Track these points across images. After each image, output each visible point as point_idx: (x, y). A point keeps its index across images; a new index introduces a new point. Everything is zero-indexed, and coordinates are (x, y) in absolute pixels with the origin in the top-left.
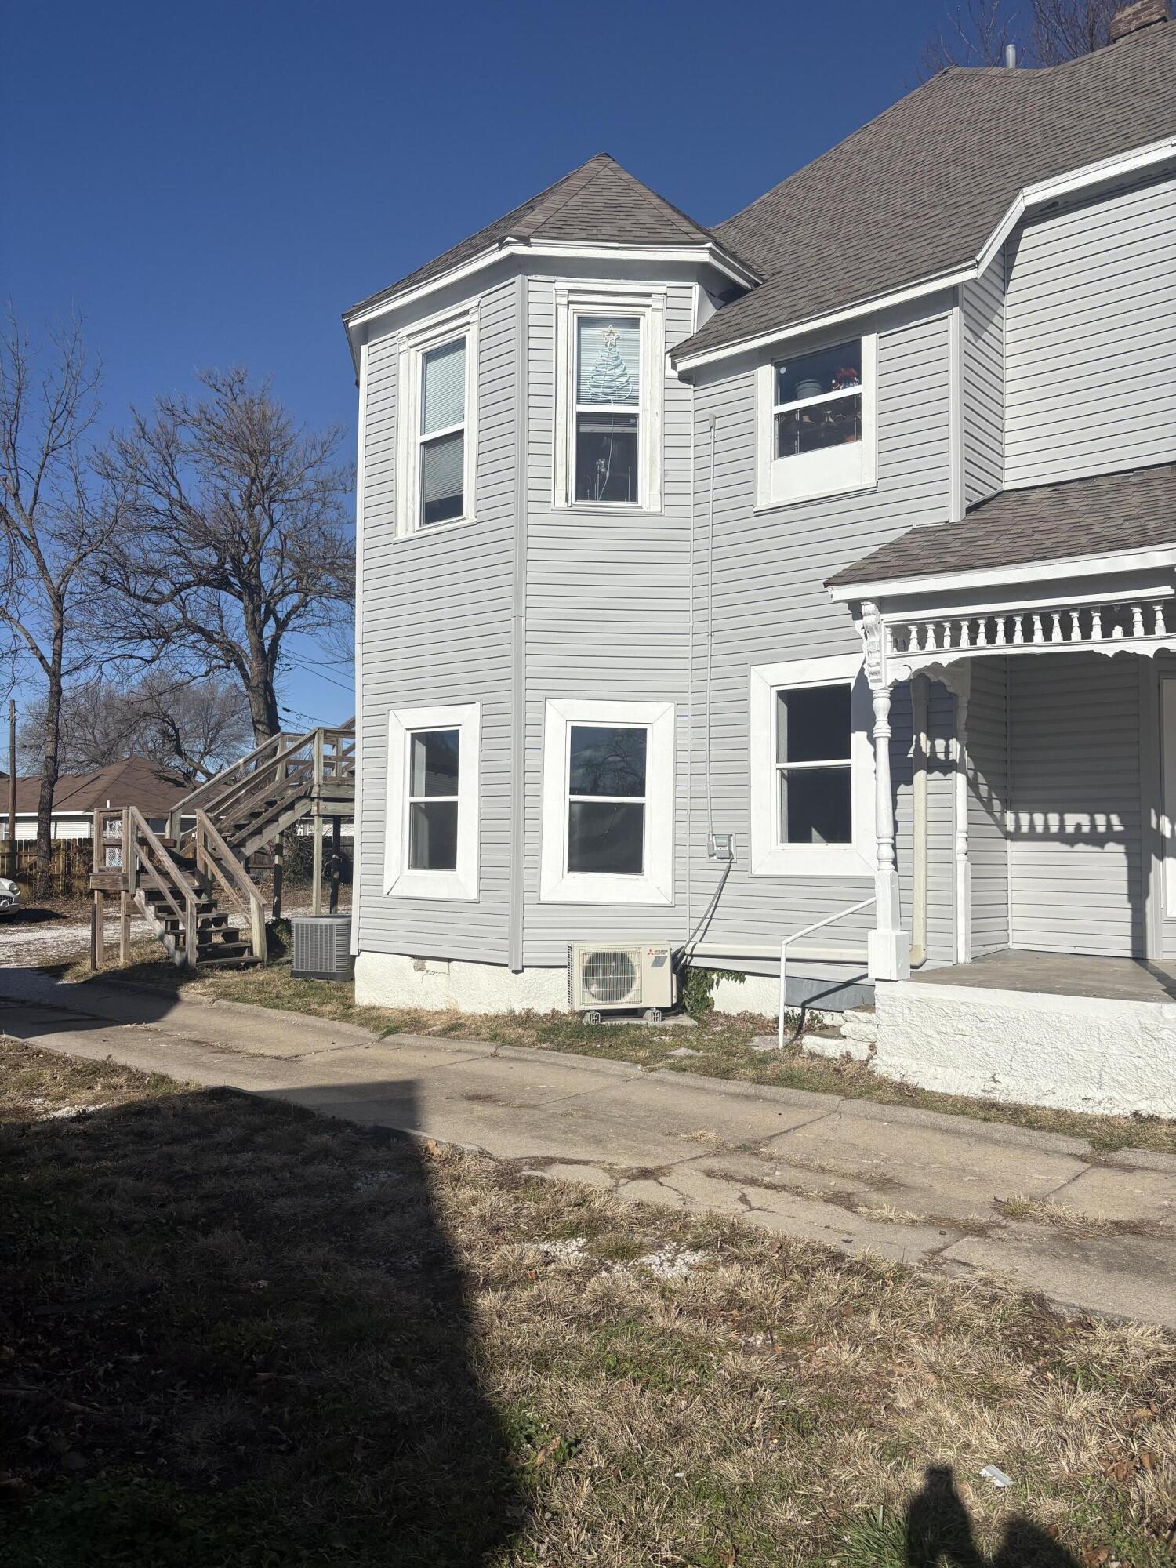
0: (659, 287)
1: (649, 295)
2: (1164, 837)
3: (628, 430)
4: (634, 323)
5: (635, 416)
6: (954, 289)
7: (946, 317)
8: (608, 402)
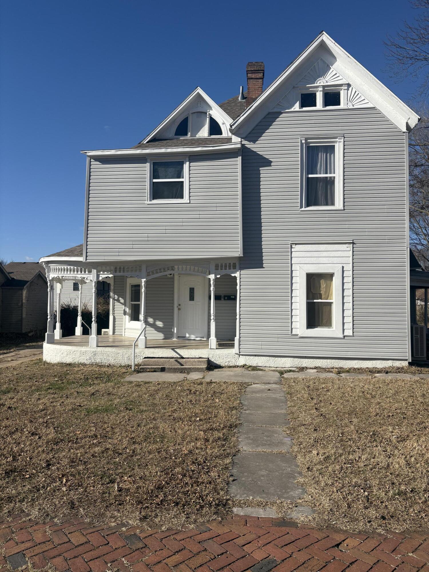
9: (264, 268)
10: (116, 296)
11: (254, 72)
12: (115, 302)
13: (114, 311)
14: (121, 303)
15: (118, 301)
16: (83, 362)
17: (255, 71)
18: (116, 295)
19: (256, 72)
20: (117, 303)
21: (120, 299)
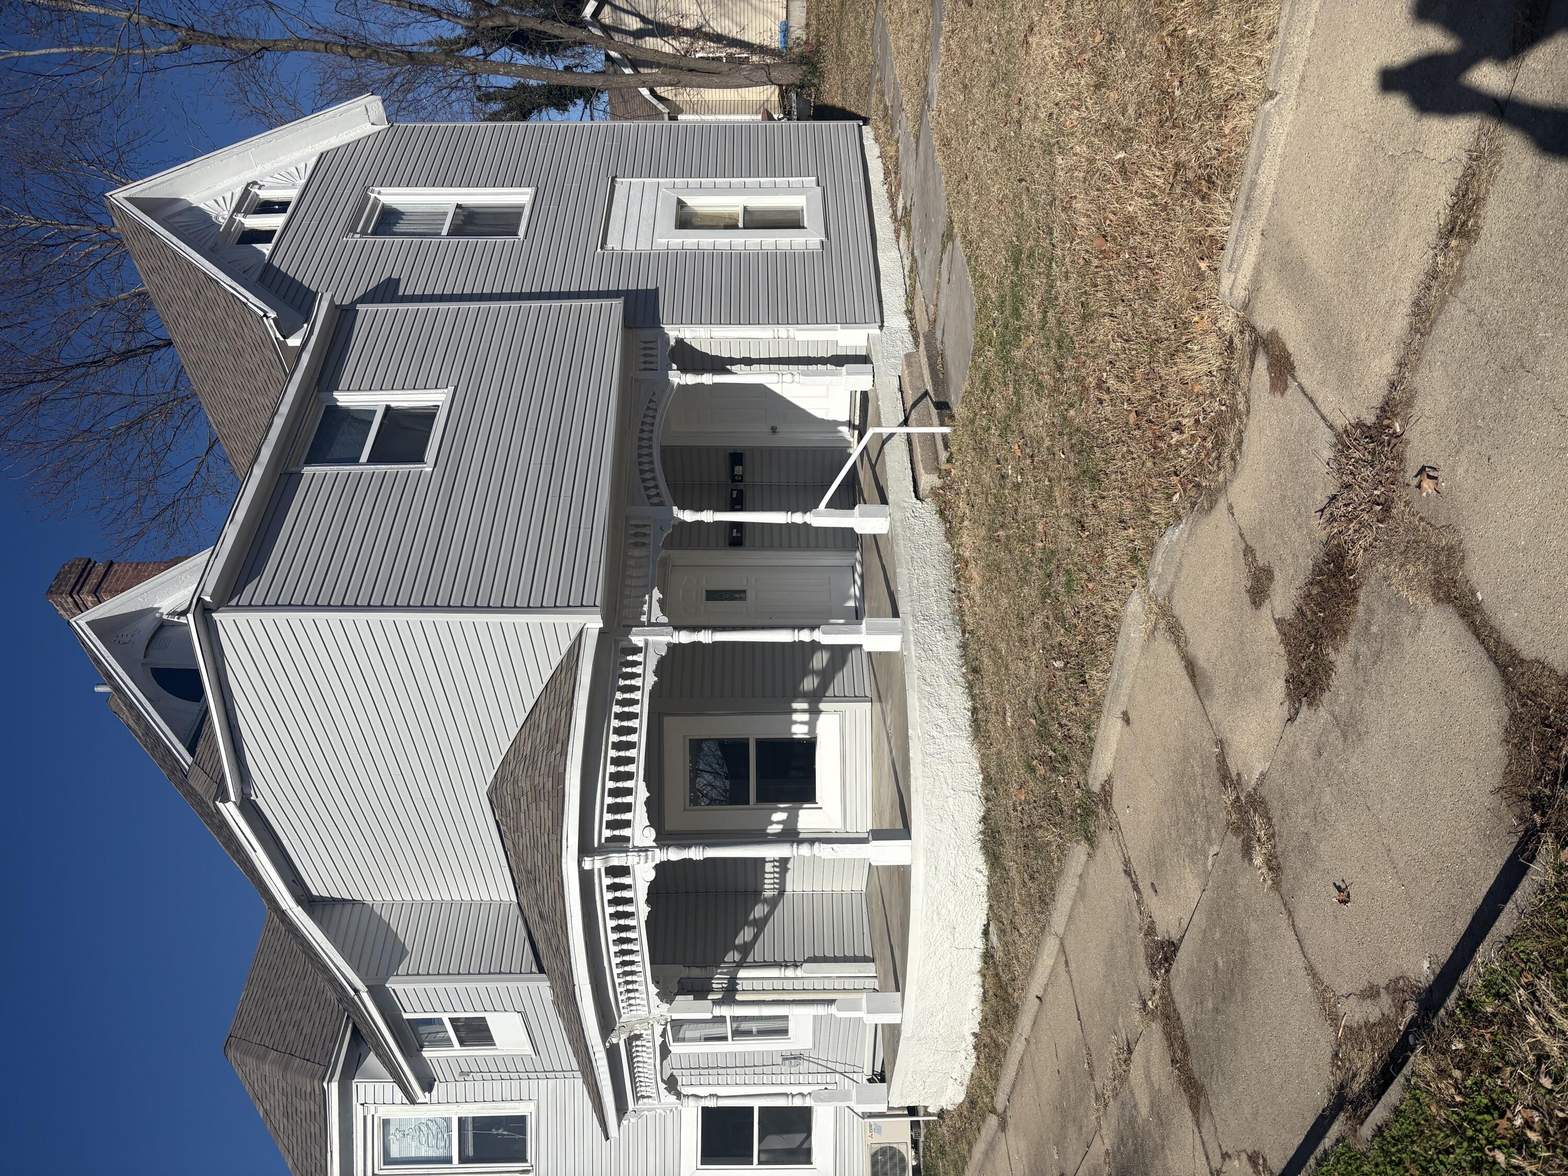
0: (358, 1112)
1: (365, 1117)
2: (783, 830)
3: (470, 1121)
4: (386, 1123)
5: (460, 1119)
6: (371, 991)
7: (394, 990)
8: (450, 1137)
9: (657, 289)
10: (729, 957)
11: (82, 580)
12: (750, 959)
13: (785, 961)
14: (756, 937)
15: (746, 949)
16: (958, 652)
17: (81, 576)
18: (726, 960)
19: (84, 576)
20: (757, 954)
21: (739, 941)
